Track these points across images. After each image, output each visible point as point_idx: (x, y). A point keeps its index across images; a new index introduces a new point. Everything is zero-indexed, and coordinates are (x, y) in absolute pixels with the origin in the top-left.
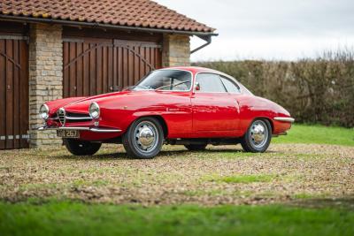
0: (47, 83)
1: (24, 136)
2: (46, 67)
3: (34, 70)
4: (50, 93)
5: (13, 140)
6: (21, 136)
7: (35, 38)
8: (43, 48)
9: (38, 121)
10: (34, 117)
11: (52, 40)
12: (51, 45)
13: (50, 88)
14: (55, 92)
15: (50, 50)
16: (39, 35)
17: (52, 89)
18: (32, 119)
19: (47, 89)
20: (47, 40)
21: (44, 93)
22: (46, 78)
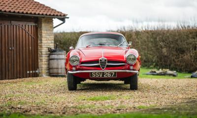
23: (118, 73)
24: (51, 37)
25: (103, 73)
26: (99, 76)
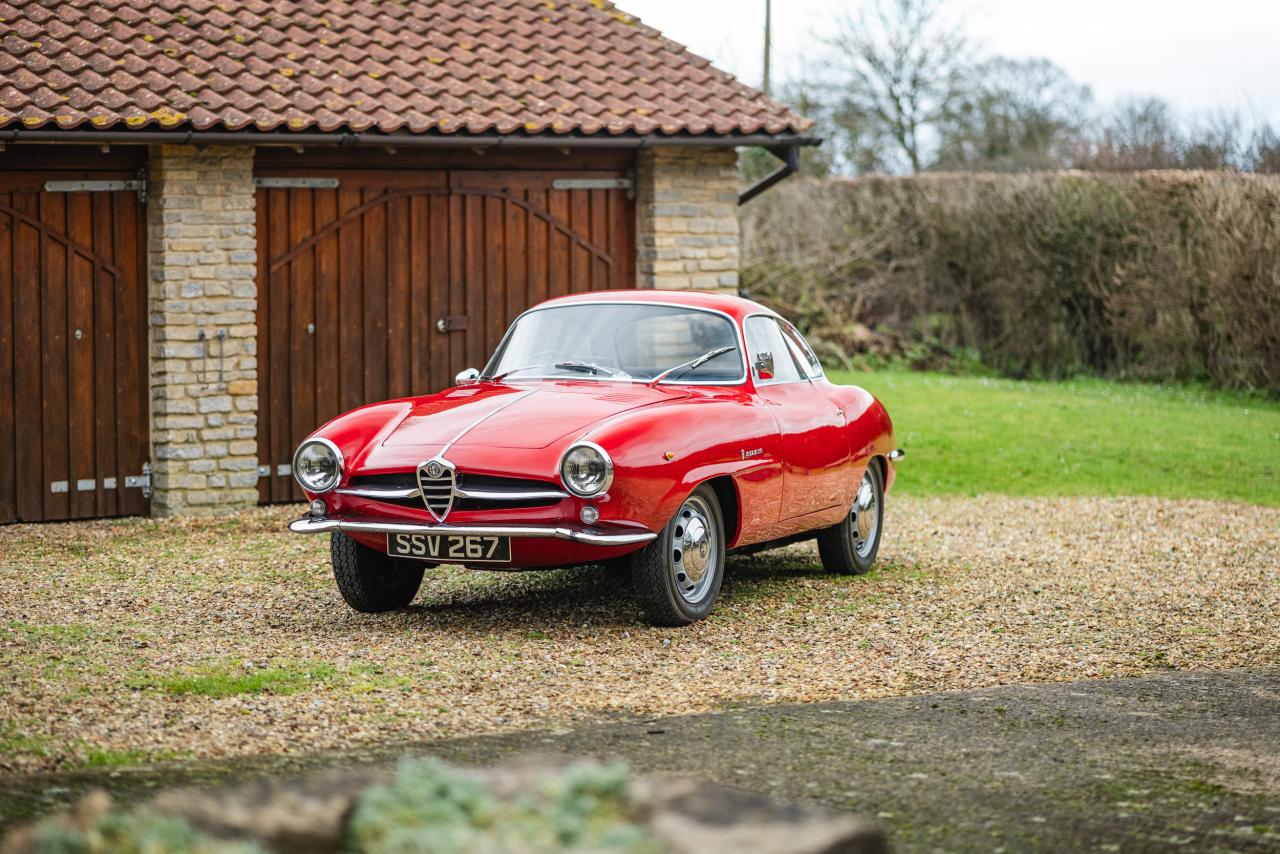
0: (202, 319)
1: (131, 481)
2: (198, 272)
3: (159, 281)
4: (214, 349)
5: (94, 493)
6: (120, 482)
7: (160, 184)
8: (185, 214)
9: (171, 436)
10: (160, 422)
11: (219, 188)
12: (213, 205)
13: (209, 334)
14: (229, 347)
15: (208, 219)
16: (169, 175)
17: (220, 338)
18: (157, 429)
19: (202, 337)
20: (201, 190)
21: (190, 351)
22: (197, 306)
23: (519, 540)
24: (718, 251)
25: (444, 537)
26: (428, 553)
